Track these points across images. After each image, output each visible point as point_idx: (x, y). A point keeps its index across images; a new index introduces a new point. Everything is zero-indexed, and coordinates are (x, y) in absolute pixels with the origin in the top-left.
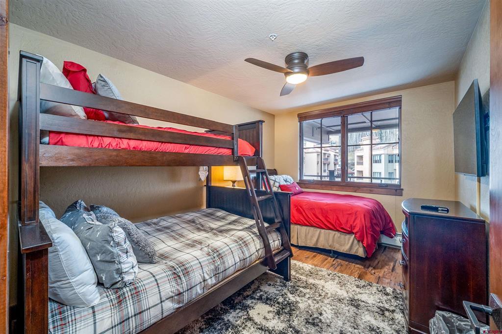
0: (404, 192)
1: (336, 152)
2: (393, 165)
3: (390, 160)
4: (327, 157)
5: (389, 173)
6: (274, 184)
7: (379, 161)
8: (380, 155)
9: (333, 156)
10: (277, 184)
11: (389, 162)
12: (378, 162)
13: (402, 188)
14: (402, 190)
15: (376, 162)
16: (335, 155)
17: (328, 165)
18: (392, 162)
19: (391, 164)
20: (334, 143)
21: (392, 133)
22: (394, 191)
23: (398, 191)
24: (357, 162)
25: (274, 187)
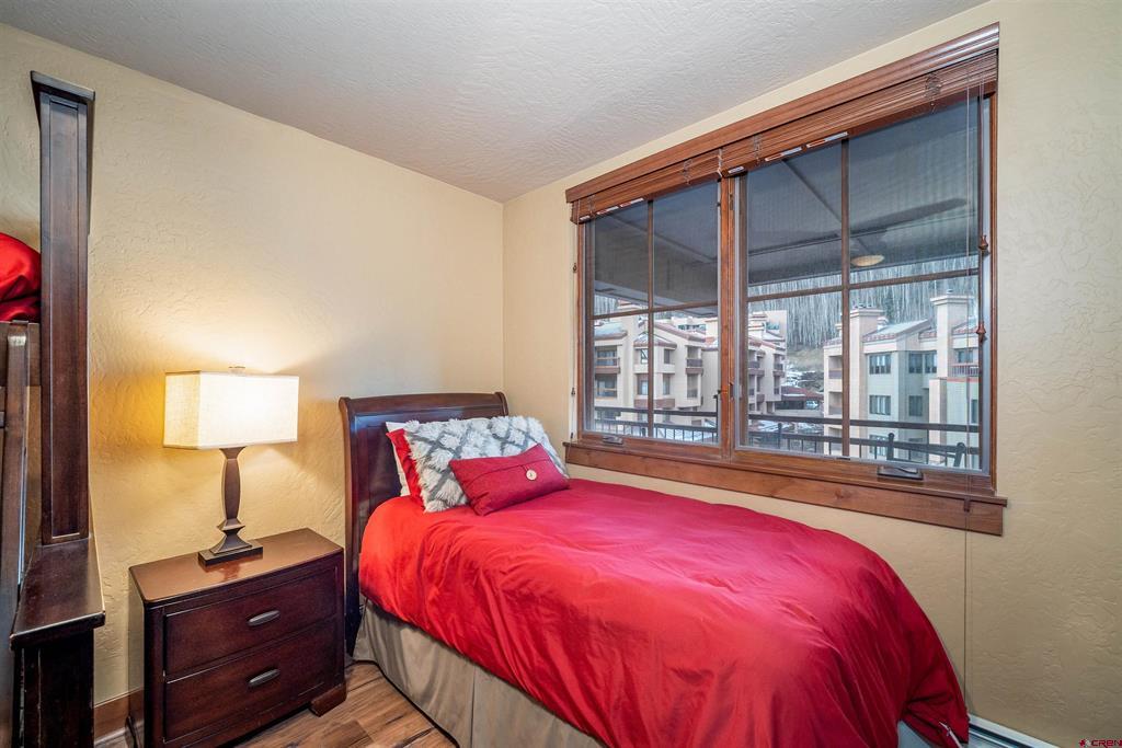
0: (1008, 516)
1: (778, 349)
2: (921, 379)
3: (914, 365)
4: (756, 360)
5: (911, 398)
6: (429, 457)
7: (887, 370)
8: (888, 355)
9: (772, 358)
10: (443, 458)
11: (911, 370)
12: (883, 372)
13: (1000, 494)
14: (1003, 503)
15: (877, 372)
16: (776, 356)
17: (759, 378)
18: (919, 371)
19: (915, 376)
20: (775, 328)
21: (917, 302)
22: (959, 505)
23: (977, 510)
24: (830, 372)
25: (428, 471)
